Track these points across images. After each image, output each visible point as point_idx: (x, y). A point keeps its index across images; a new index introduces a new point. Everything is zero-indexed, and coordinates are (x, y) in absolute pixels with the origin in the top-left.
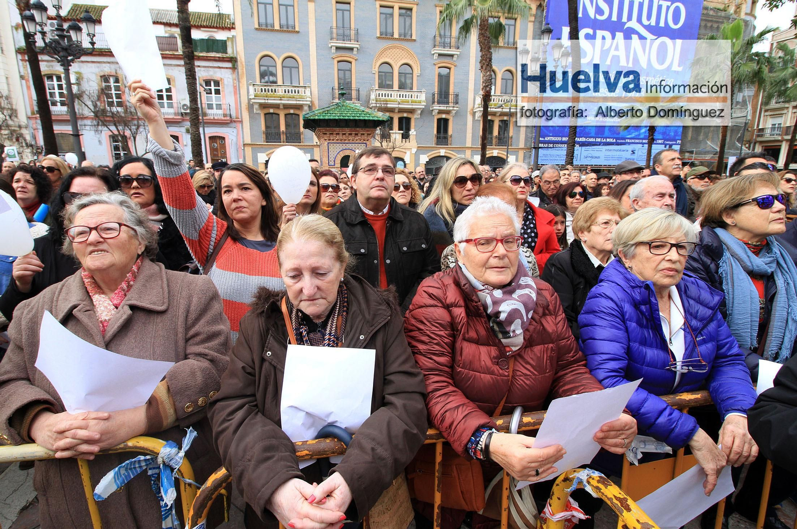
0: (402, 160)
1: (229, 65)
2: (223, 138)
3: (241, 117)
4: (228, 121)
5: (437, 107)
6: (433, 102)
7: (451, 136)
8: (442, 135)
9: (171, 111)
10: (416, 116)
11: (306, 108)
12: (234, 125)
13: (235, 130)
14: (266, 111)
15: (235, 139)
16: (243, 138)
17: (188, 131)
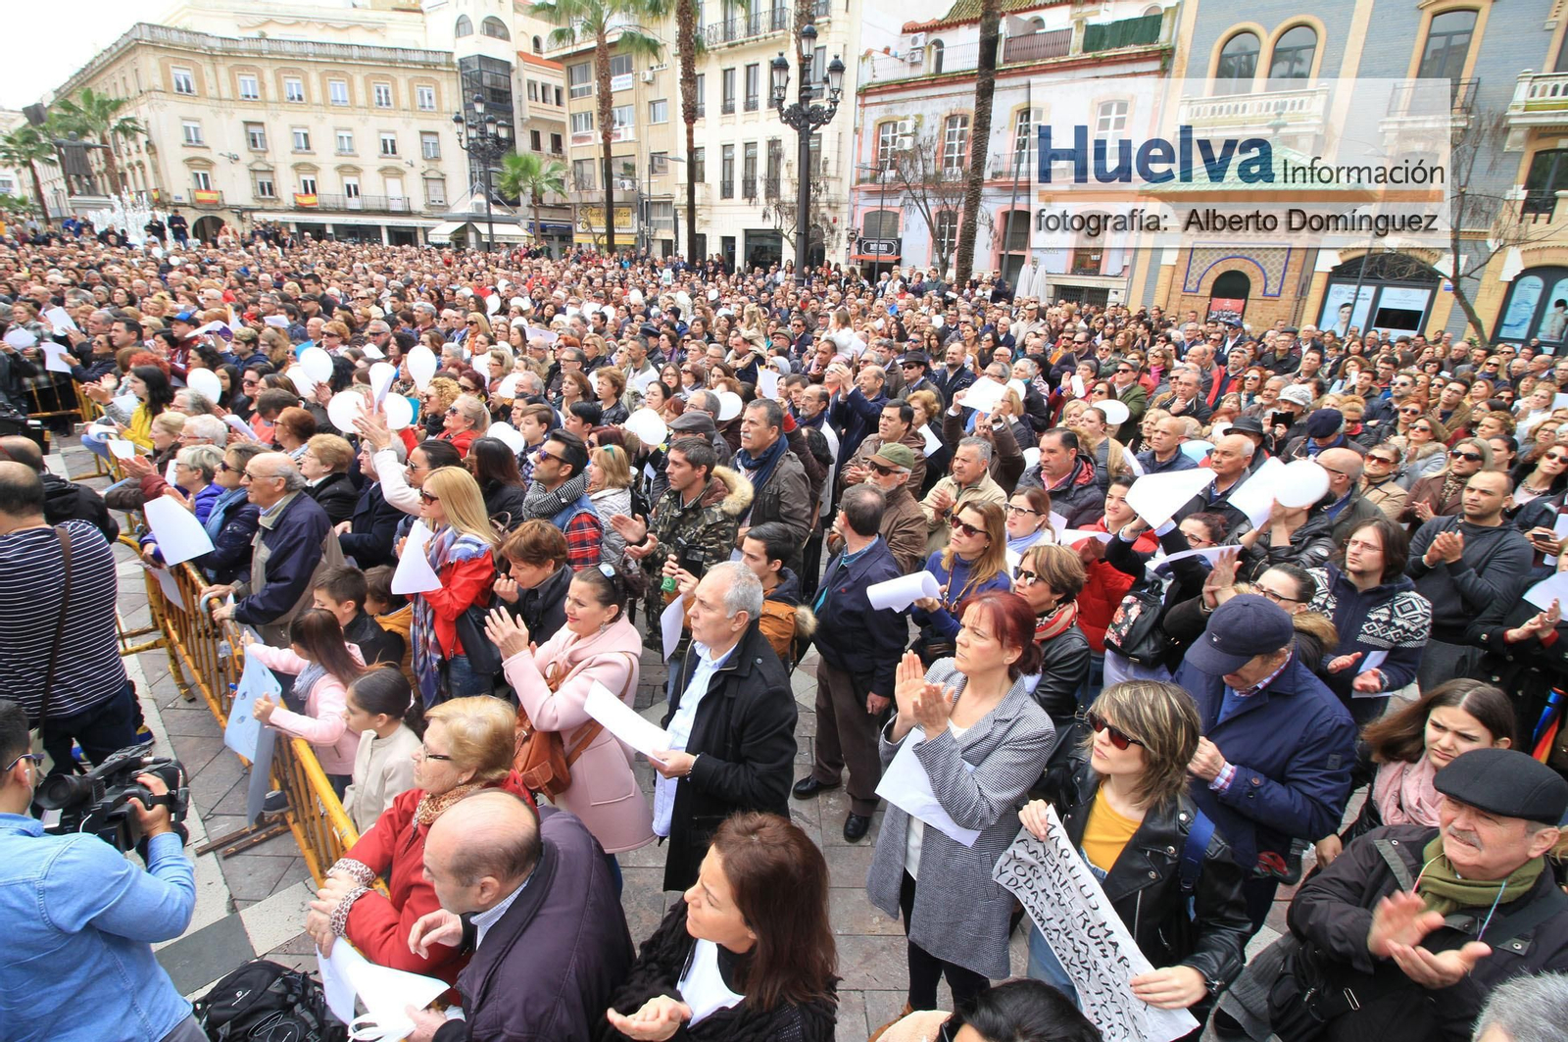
1: (1155, 65)
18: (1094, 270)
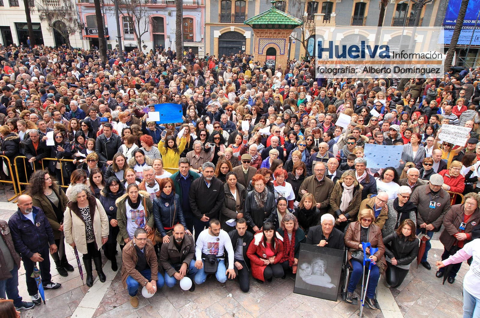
2: (192, 19)
3: (205, 3)
7: (366, 18)
10: (337, 1)
12: (199, 9)
13: (200, 14)
15: (199, 20)
16: (205, 19)
17: (170, 14)
18: (192, 40)
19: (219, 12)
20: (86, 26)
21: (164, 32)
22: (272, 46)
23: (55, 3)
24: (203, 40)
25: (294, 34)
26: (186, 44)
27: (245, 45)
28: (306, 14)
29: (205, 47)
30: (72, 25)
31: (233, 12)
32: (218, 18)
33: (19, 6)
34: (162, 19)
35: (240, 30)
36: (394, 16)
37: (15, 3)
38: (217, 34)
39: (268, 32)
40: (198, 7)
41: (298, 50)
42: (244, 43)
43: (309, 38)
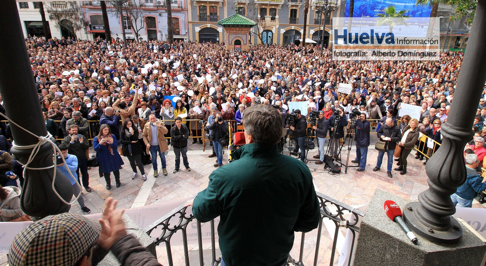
0: (271, 31)
2: (178, 19)
3: (187, 8)
4: (181, 10)
5: (290, 3)
6: (289, 1)
7: (298, 19)
8: (293, 18)
9: (152, 4)
10: (279, 8)
11: (221, 3)
12: (183, 12)
13: (184, 15)
14: (200, 5)
15: (184, 19)
16: (188, 19)
17: (160, 15)
18: (178, 33)
19: (198, 14)
20: (90, 23)
21: (156, 28)
22: (238, 38)
23: (62, 6)
24: (187, 34)
25: (252, 30)
26: (175, 37)
27: (219, 37)
28: (259, 16)
29: (189, 38)
30: (79, 23)
31: (208, 14)
32: (198, 18)
33: (28, 8)
34: (154, 18)
35: (214, 26)
36: (314, 18)
37: (25, 6)
38: (198, 29)
39: (235, 30)
40: (182, 10)
41: (256, 40)
42: (218, 36)
43: (262, 32)
